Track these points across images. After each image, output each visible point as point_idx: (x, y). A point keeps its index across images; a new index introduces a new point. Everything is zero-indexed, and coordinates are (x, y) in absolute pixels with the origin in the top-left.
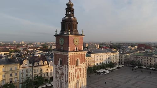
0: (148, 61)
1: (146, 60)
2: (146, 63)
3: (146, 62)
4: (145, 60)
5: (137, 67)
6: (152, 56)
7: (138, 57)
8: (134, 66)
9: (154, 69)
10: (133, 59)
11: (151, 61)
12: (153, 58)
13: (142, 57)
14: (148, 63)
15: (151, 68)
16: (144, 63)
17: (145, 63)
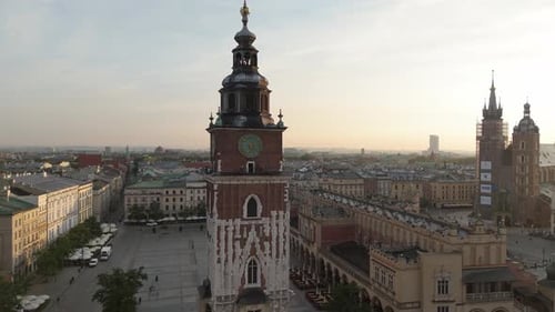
0: (174, 200)
1: (171, 199)
2: (171, 208)
3: (171, 204)
4: (167, 200)
5: (153, 223)
6: (184, 186)
7: (148, 191)
8: (143, 221)
9: (195, 218)
10: (132, 199)
11: (181, 200)
12: (189, 191)
13: (159, 191)
14: (174, 207)
15: (189, 218)
16: (165, 209)
17: (167, 207)
